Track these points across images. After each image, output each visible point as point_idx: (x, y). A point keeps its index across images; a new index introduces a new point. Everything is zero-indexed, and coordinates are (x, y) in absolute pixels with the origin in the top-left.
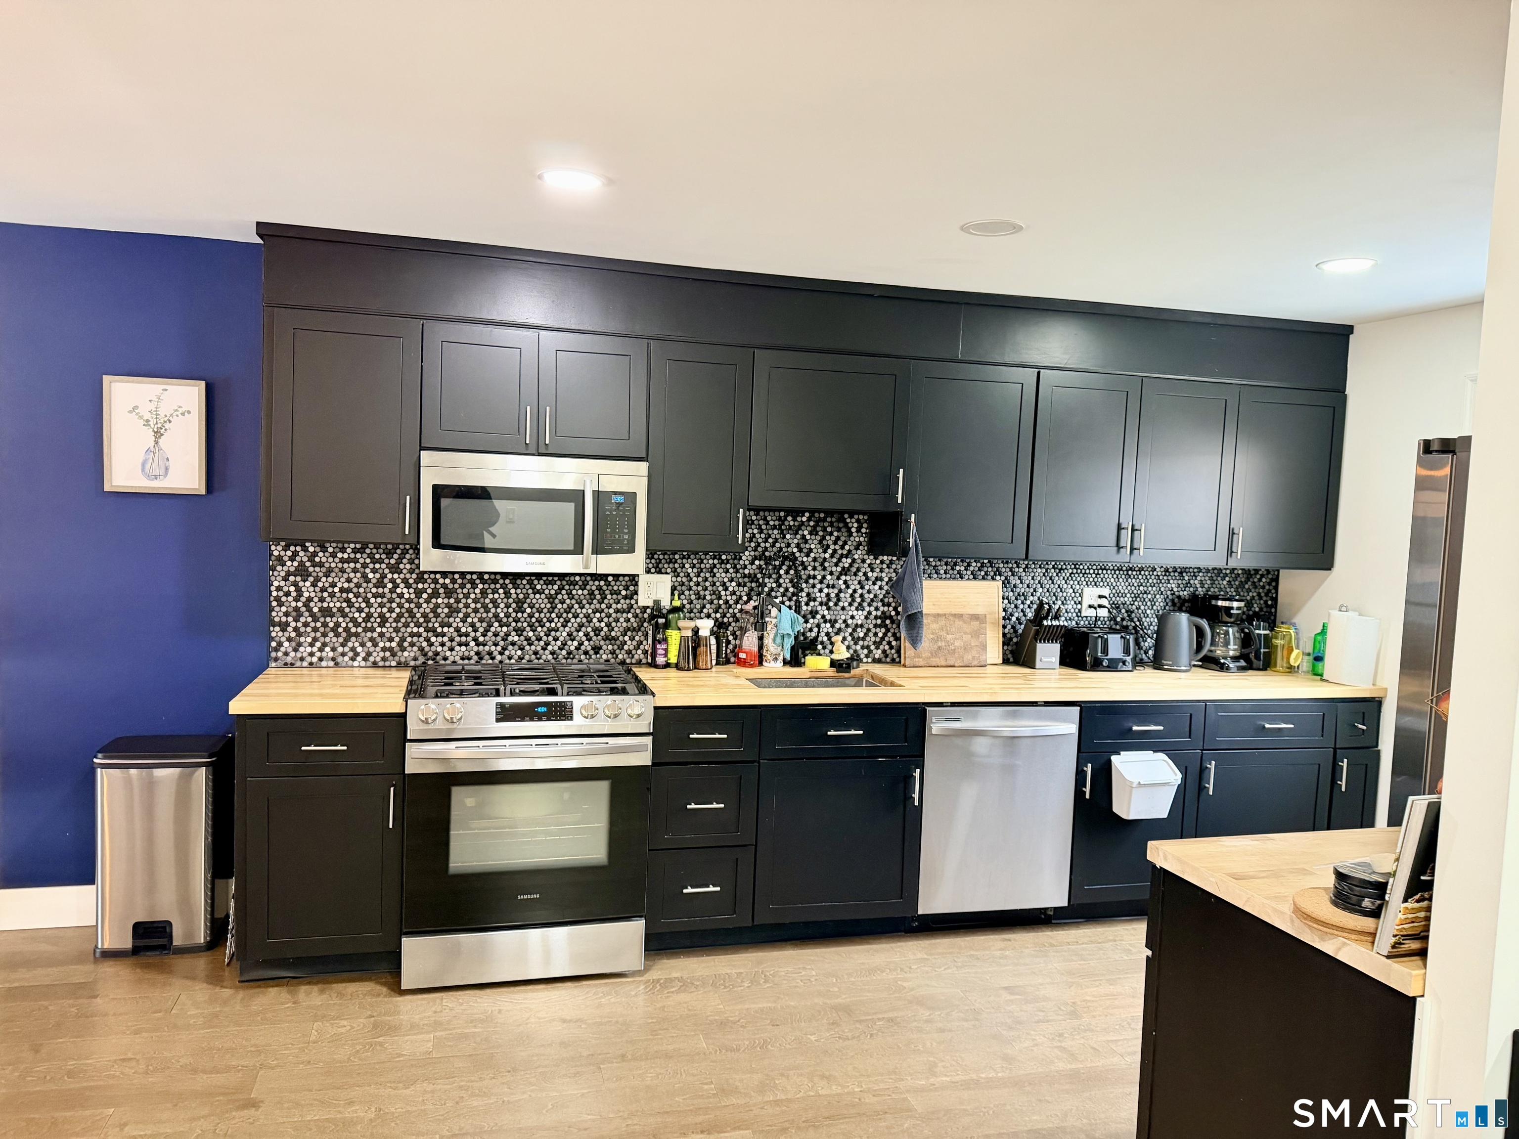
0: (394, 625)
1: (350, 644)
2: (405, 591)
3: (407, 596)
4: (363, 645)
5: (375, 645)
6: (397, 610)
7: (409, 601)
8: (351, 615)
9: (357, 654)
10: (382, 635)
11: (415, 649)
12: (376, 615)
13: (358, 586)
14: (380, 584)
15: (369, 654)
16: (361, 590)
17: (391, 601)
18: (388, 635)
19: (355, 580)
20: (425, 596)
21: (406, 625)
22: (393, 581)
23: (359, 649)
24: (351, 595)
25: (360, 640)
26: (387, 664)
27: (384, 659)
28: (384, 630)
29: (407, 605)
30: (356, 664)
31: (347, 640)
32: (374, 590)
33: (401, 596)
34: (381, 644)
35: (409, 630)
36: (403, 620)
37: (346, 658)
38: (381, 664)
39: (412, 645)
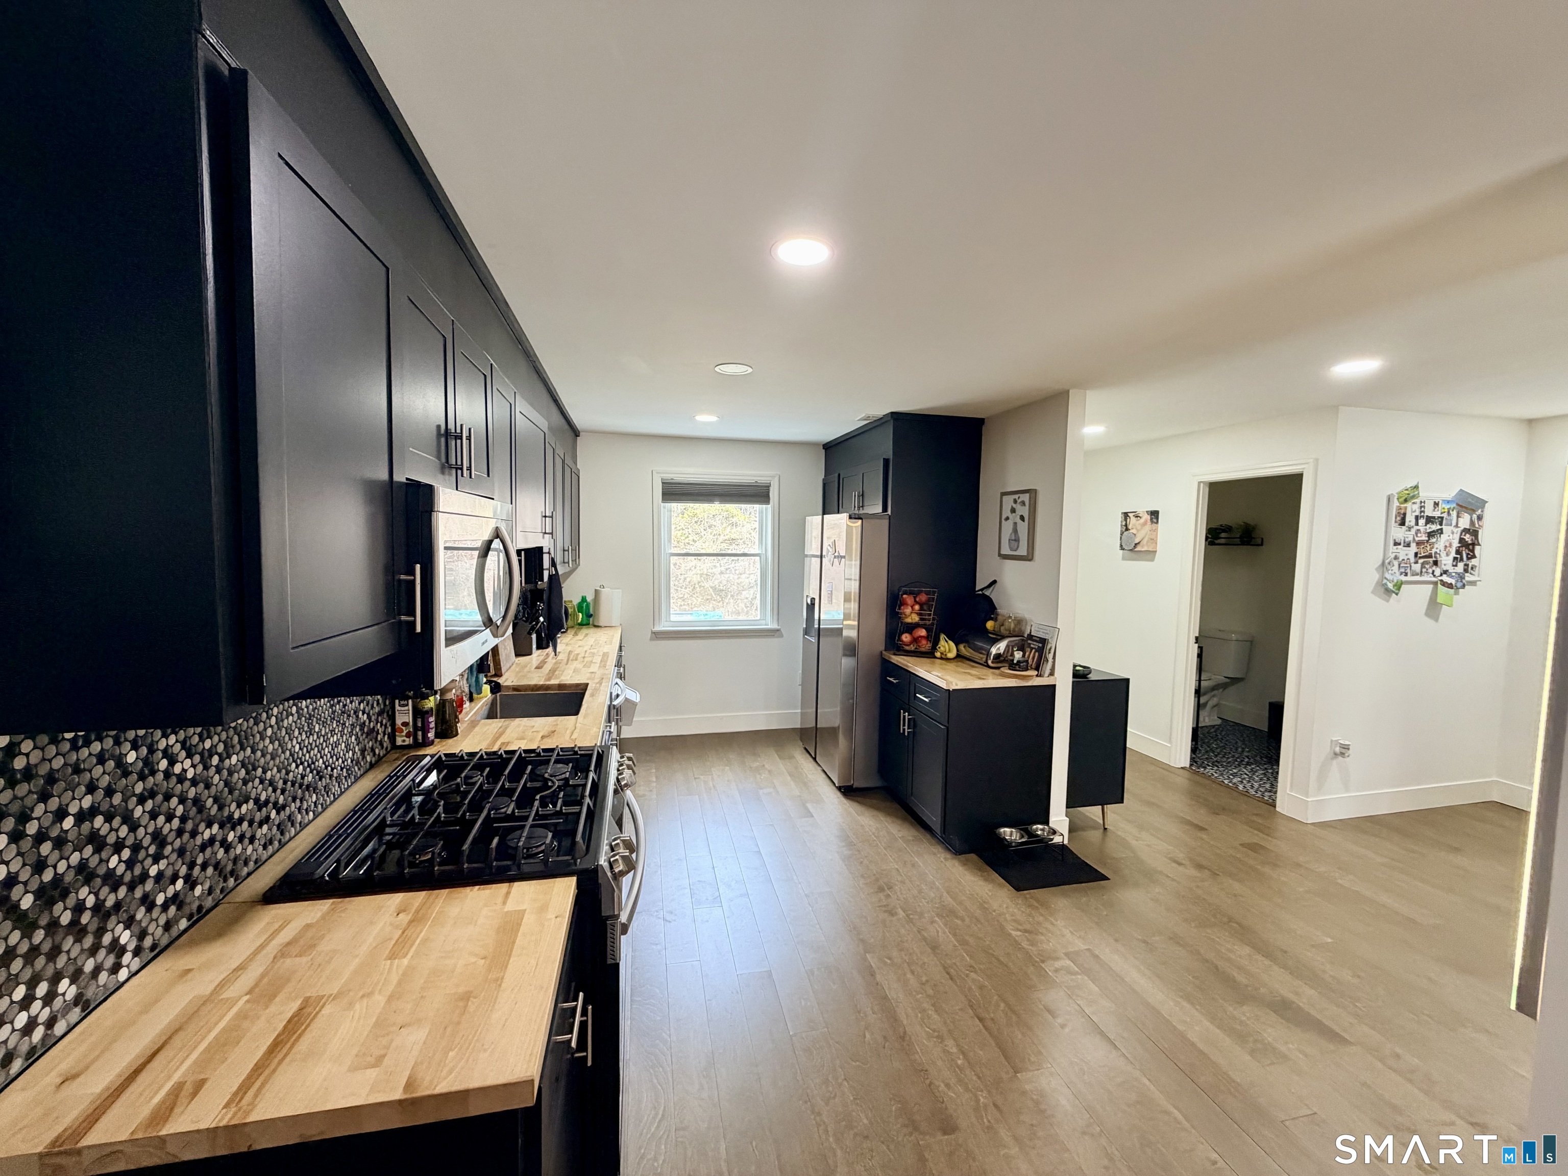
0: (178, 843)
1: (107, 939)
2: (188, 763)
3: (190, 774)
4: (129, 923)
5: (151, 906)
6: (180, 810)
7: (194, 782)
8: (102, 871)
9: (123, 950)
10: (160, 876)
11: (210, 871)
12: (147, 841)
13: (110, 792)
14: (149, 768)
15: (142, 935)
16: (117, 799)
17: (167, 797)
18: (169, 873)
19: (105, 781)
20: (215, 760)
21: (194, 834)
22: (166, 753)
23: (125, 937)
24: (99, 821)
25: (125, 916)
26: (174, 932)
27: (168, 927)
28: (163, 864)
29: (192, 793)
30: (123, 974)
31: (100, 932)
32: (139, 788)
33: (181, 779)
34: (160, 899)
35: (199, 840)
36: (189, 826)
37: (103, 977)
38: (164, 941)
39: (204, 867)
